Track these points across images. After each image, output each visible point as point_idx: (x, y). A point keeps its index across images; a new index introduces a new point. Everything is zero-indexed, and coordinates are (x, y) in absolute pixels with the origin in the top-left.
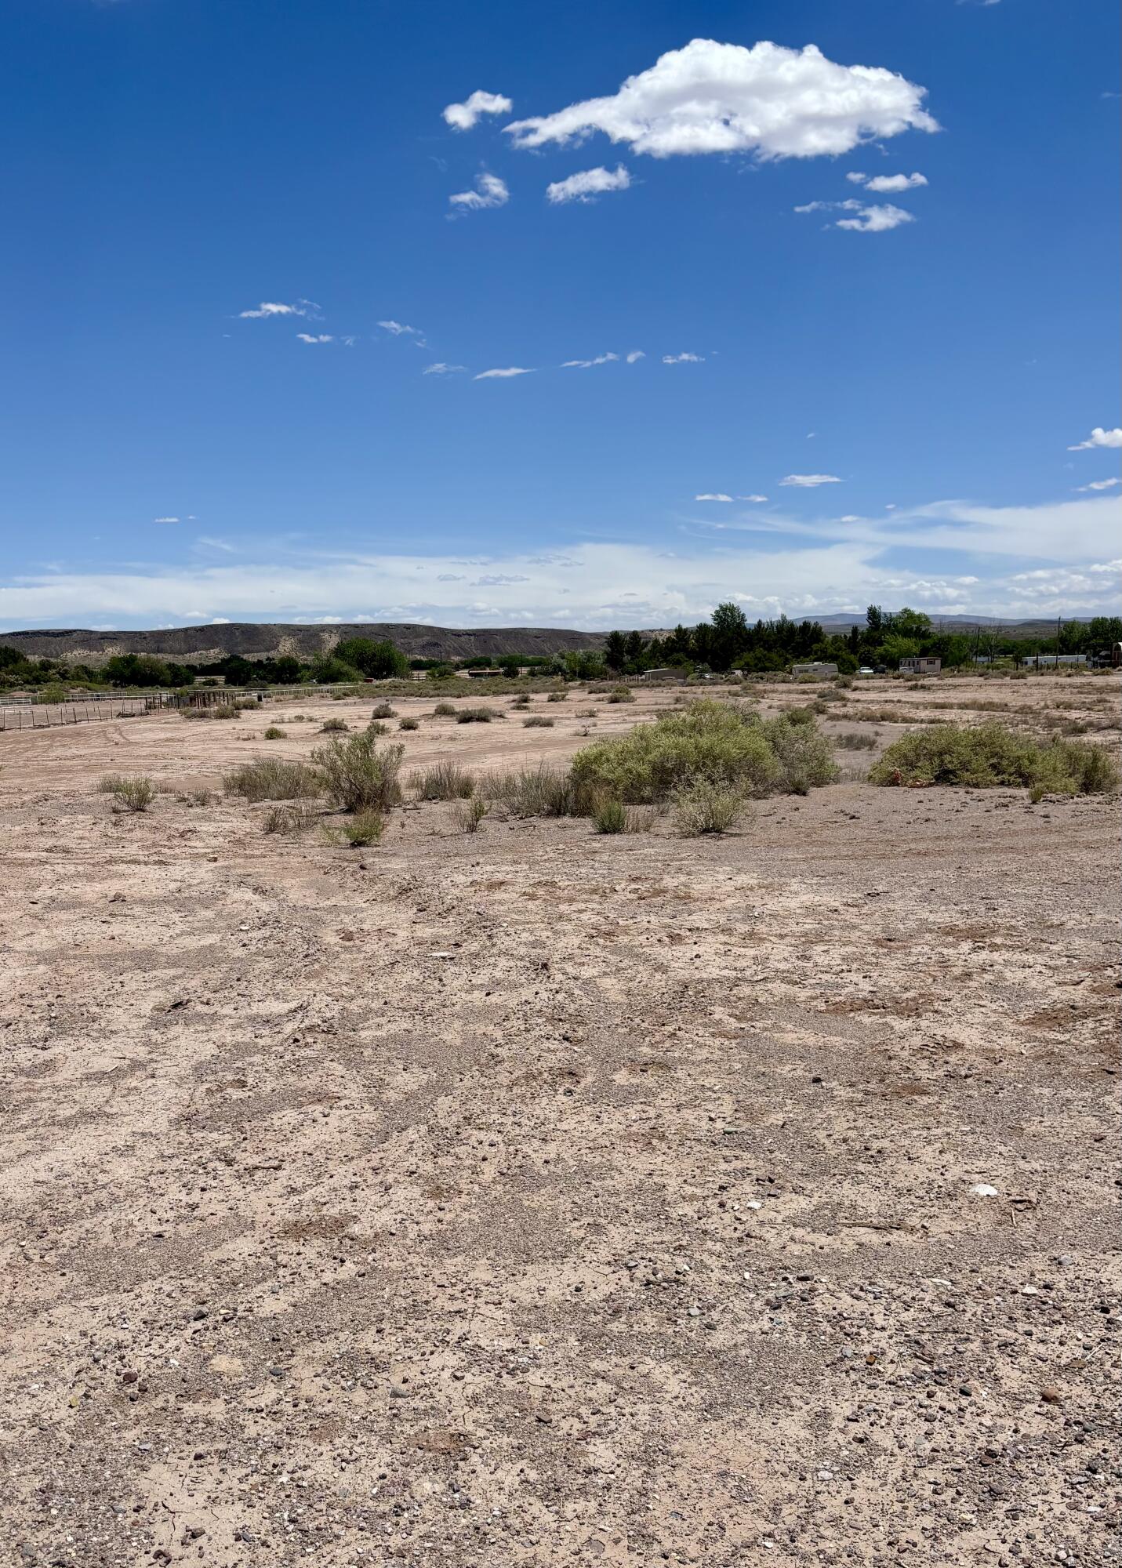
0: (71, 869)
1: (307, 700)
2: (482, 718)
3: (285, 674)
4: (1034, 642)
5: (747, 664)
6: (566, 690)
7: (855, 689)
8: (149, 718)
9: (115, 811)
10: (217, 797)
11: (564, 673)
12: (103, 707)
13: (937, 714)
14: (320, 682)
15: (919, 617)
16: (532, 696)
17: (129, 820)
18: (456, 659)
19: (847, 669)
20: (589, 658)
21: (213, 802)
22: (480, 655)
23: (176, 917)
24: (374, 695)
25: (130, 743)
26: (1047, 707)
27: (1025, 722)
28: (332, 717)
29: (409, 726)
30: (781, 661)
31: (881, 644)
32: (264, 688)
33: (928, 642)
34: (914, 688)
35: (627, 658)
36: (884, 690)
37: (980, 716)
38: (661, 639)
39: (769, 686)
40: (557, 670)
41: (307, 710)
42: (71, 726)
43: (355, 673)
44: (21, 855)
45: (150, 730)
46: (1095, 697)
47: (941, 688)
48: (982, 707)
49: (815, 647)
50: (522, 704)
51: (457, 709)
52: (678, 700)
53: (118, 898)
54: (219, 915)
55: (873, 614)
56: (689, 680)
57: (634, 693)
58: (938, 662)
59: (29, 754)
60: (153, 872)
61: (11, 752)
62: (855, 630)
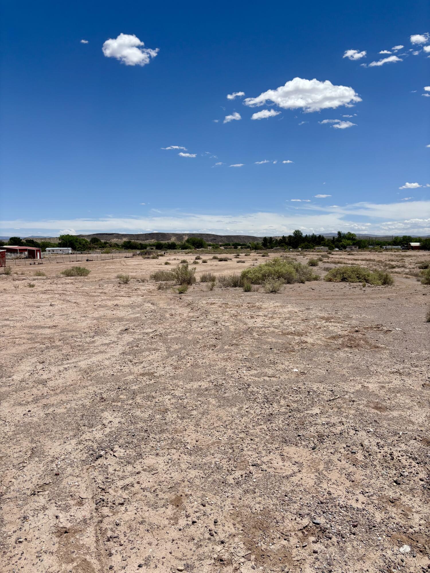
0: (106, 298)
1: (178, 254)
2: (225, 260)
3: (172, 247)
4: (386, 242)
5: (302, 247)
6: (250, 253)
7: (333, 254)
8: (133, 258)
9: (120, 283)
10: (147, 280)
11: (250, 248)
12: (121, 255)
13: (354, 262)
14: (182, 249)
15: (353, 234)
16: (240, 254)
17: (123, 286)
18: (220, 243)
19: (331, 249)
20: (258, 244)
21: (146, 281)
22: (227, 242)
23: (130, 310)
24: (196, 253)
25: (127, 265)
26: (386, 261)
27: (379, 265)
28: (183, 259)
29: (205, 262)
30: (312, 246)
31: (341, 242)
32: (166, 250)
33: (355, 242)
34: (349, 254)
35: (268, 244)
36: (341, 255)
37: (366, 263)
38: (278, 239)
39: (308, 253)
40: (249, 247)
41: (177, 257)
42: (111, 260)
43: (192, 247)
44: (93, 294)
45: (133, 261)
46: (400, 258)
47: (357, 254)
48: (367, 260)
49: (322, 242)
50: (237, 256)
51: (219, 257)
52: (281, 256)
53: (117, 305)
54: (141, 310)
55: (339, 233)
56: (286, 251)
57: (269, 254)
58: (358, 247)
59: (99, 267)
60: (127, 299)
61: (94, 267)
62: (334, 238)
